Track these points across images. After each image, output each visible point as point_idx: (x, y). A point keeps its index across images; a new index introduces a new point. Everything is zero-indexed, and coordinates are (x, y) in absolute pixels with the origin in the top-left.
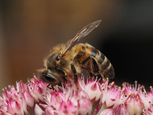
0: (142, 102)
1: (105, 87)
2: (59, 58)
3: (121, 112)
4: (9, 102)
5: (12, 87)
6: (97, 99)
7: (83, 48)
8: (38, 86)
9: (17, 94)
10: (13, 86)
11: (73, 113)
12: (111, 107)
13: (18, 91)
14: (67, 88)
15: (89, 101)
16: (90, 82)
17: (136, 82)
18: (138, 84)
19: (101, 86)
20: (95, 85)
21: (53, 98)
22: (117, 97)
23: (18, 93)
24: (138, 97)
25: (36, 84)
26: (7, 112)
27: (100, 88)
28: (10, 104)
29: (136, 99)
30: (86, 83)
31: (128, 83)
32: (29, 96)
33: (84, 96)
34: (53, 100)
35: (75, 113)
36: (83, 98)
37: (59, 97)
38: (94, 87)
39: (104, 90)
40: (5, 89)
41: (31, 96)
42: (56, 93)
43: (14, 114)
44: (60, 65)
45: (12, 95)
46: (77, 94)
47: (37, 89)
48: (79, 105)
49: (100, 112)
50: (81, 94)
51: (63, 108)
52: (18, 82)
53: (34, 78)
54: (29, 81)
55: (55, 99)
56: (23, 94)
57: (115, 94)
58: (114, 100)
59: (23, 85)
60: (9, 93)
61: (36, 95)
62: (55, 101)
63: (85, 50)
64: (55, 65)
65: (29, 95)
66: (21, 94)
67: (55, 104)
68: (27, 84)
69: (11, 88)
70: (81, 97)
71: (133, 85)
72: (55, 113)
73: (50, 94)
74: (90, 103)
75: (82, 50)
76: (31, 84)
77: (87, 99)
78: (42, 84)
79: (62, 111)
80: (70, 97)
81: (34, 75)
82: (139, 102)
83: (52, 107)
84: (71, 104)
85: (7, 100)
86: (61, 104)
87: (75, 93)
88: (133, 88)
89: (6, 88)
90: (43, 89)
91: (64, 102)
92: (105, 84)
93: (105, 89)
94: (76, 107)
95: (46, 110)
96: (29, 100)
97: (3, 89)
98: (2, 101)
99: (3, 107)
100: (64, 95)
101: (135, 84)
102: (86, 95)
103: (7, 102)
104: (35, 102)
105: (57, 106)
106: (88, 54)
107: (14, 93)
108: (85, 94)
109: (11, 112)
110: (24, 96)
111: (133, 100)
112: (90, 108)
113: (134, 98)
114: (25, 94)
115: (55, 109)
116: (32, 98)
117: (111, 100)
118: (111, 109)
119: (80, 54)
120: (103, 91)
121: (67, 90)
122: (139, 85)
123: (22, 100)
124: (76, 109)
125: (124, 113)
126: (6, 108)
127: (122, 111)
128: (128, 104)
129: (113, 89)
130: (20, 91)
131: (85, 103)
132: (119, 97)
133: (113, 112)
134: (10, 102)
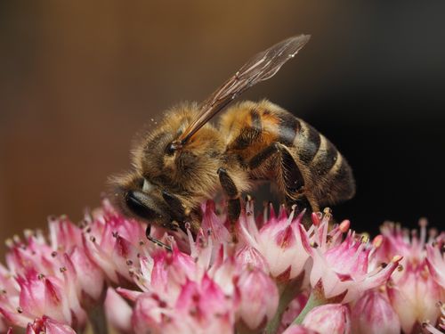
0: (440, 284)
1: (321, 237)
2: (173, 147)
3: (376, 313)
4: (27, 283)
5: (35, 235)
6: (294, 274)
7: (254, 115)
8: (115, 232)
9: (49, 258)
10: (39, 232)
11: (218, 315)
12: (338, 299)
13: (55, 247)
14: (201, 241)
15: (270, 280)
16: (273, 220)
17: (423, 223)
18: (428, 228)
19: (308, 234)
20: (289, 231)
21: (158, 272)
22: (355, 269)
23: (53, 255)
24: (426, 267)
25: (109, 227)
26: (20, 312)
27: (304, 239)
28: (29, 287)
29: (421, 274)
30: (260, 224)
31: (398, 227)
32: (87, 265)
33: (255, 263)
34: (159, 278)
35: (224, 317)
36: (252, 270)
37: (177, 269)
38: (287, 237)
39: (316, 245)
40: (14, 243)
41: (94, 264)
42: (169, 255)
43: (41, 318)
44: (174, 167)
45: (36, 259)
46: (232, 259)
47: (111, 242)
48: (237, 291)
49: (305, 315)
50: (246, 257)
51: (189, 302)
52: (53, 219)
53: (104, 210)
54: (88, 219)
55: (165, 273)
56: (68, 258)
57: (351, 258)
58: (346, 278)
59: (69, 228)
60: (26, 253)
61: (109, 260)
62: (166, 281)
63: (258, 122)
64: (161, 169)
65: (87, 261)
66: (63, 259)
67: (166, 290)
68: (82, 227)
69: (34, 239)
70: (245, 267)
71: (414, 232)
72: (163, 315)
73: (149, 258)
74: (274, 285)
75: (250, 123)
76: (94, 227)
77: (265, 275)
78: (126, 228)
79: (186, 310)
80: (210, 266)
81: (102, 199)
82: (430, 283)
83: (155, 297)
84: (212, 288)
85: (19, 275)
86: (184, 289)
87: (225, 256)
88: (415, 240)
89: (17, 239)
90: (130, 244)
91: (194, 283)
92: (321, 226)
93: (318, 243)
94: (227, 297)
95: (138, 307)
96: (87, 274)
97: (9, 243)
98: (5, 280)
99: (6, 298)
100: (192, 262)
101: (419, 229)
102: (262, 261)
103: (20, 281)
104: (106, 283)
105: (172, 296)
106: (271, 134)
107: (43, 253)
108: (257, 259)
109: (33, 312)
110: (71, 264)
111: (412, 276)
112: (273, 301)
113: (415, 272)
114: (77, 258)
115: (163, 305)
116: (95, 271)
117: (337, 278)
118: (339, 305)
119: (244, 136)
120: (314, 249)
121: (202, 247)
122: (433, 232)
123: (65, 275)
124: (229, 305)
125: (385, 317)
126: (15, 300)
127: (378, 311)
128: (396, 288)
129: (345, 244)
130: (59, 249)
131: (257, 287)
132: (362, 266)
133: (344, 314)
134: (30, 283)
